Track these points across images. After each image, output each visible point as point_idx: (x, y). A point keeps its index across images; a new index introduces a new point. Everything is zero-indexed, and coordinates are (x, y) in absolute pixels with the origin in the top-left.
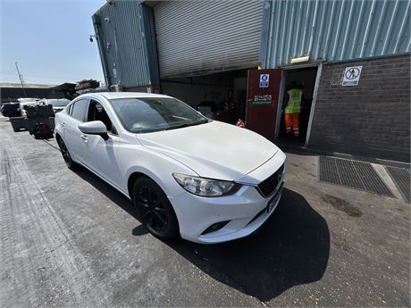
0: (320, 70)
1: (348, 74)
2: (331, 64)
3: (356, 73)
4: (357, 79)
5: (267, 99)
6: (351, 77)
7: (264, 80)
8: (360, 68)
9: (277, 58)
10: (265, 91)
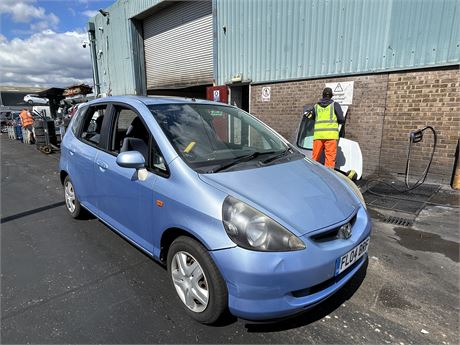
0: (250, 87)
1: (265, 93)
2: (255, 85)
3: (268, 92)
4: (270, 96)
7: (216, 95)
8: (269, 88)
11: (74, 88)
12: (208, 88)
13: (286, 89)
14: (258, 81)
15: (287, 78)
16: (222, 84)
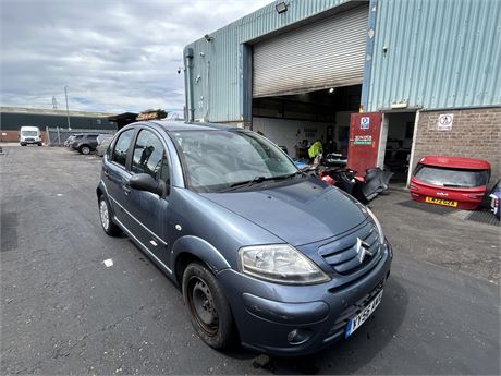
0: (418, 115)
1: (442, 120)
2: (427, 111)
3: (449, 120)
4: (450, 125)
5: (367, 140)
6: (445, 123)
7: (365, 123)
8: (452, 115)
9: (378, 102)
10: (365, 133)
11: (150, 112)
12: (353, 115)
13: (480, 117)
14: (433, 107)
15: (485, 104)
16: (374, 110)
